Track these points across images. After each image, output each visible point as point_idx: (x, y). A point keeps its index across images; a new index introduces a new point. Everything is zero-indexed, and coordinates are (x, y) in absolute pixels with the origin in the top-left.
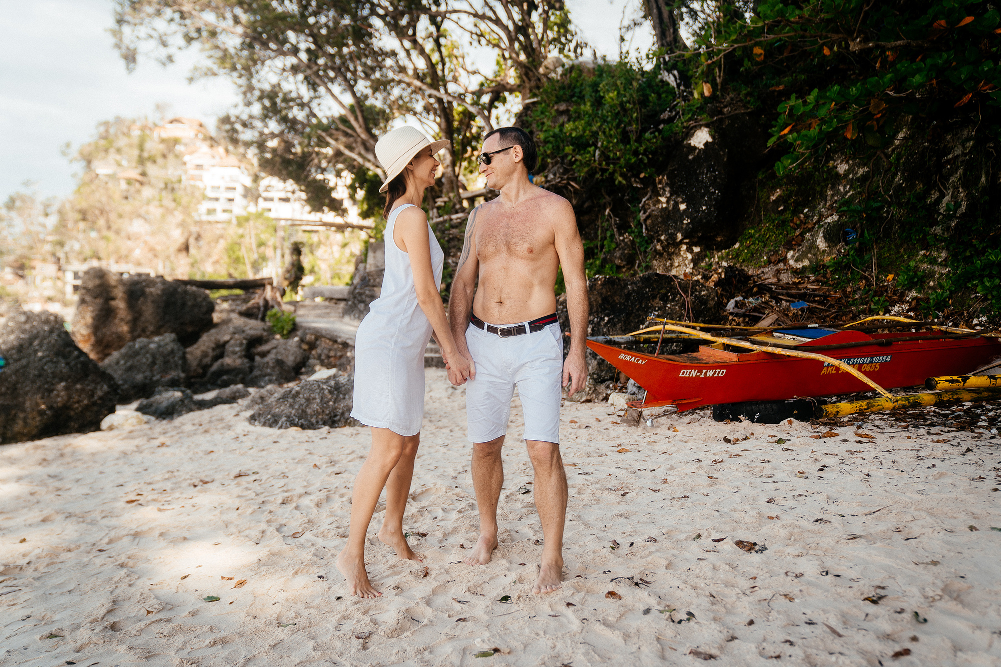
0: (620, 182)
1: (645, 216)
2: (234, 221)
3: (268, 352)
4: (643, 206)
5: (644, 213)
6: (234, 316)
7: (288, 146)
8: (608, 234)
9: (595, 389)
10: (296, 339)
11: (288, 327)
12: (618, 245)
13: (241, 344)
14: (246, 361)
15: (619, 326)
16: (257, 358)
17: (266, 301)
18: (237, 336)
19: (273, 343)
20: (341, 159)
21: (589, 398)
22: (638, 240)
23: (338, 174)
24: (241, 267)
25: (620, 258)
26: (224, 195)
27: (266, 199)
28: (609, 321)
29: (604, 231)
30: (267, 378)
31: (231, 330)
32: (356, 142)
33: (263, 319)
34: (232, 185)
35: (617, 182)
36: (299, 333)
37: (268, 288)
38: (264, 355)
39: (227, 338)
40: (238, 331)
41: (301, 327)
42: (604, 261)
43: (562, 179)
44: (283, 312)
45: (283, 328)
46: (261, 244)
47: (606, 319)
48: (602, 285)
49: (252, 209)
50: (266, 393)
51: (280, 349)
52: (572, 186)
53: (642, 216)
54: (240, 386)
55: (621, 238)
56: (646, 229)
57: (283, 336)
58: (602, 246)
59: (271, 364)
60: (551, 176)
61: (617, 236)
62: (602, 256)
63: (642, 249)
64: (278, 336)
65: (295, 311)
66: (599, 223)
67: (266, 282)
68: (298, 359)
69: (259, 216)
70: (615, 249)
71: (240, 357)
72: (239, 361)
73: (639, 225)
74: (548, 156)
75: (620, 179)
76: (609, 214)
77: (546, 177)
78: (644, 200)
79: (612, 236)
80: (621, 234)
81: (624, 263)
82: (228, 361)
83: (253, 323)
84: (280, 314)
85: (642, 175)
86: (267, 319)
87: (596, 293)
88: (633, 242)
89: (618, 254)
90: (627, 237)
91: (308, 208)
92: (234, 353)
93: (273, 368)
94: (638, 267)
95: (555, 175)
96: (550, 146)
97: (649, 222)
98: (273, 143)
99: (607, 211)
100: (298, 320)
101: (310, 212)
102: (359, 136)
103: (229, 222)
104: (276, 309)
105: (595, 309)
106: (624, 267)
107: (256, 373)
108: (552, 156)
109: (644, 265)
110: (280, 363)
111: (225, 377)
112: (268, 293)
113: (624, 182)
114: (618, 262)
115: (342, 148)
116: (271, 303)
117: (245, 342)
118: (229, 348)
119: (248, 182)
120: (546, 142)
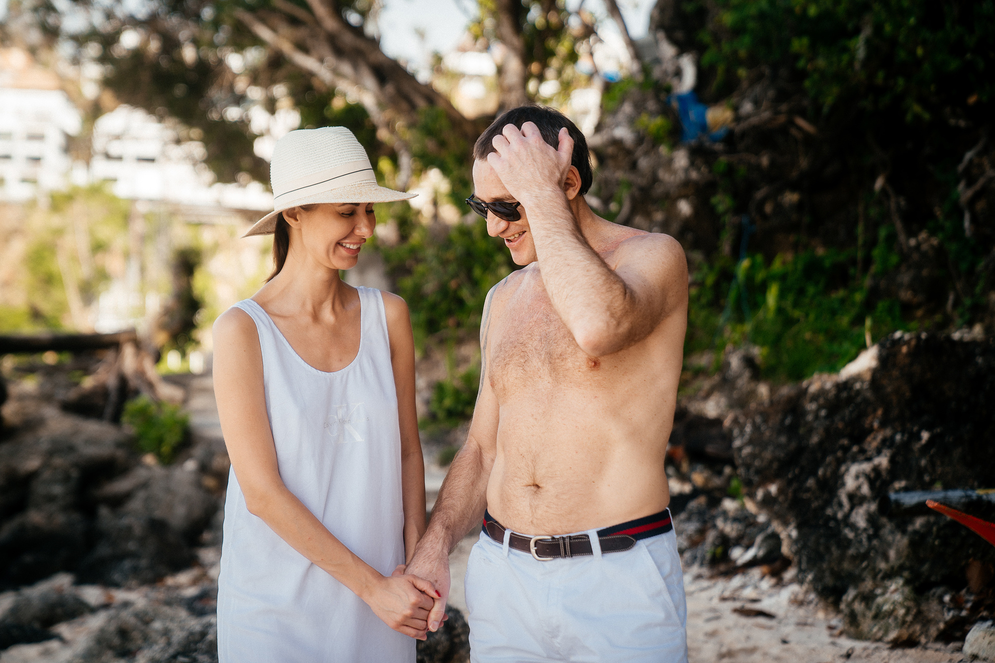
0: (917, 117)
1: (969, 193)
2: (44, 202)
3: (127, 496)
4: (968, 169)
5: (969, 185)
6: (50, 413)
7: (170, 44)
8: (883, 233)
9: (919, 613)
10: (190, 465)
11: (172, 438)
12: (905, 257)
13: (66, 479)
14: (76, 517)
15: (957, 453)
16: (104, 512)
17: (123, 381)
18: (58, 461)
19: (140, 474)
20: (282, 72)
21: (905, 634)
22: (953, 247)
23: (271, 106)
24: (56, 294)
25: (911, 286)
26: (23, 149)
27: (108, 156)
28: (931, 441)
29: (873, 226)
30: (127, 564)
31: (44, 446)
32: (314, 36)
33: (116, 419)
34: (37, 129)
35: (909, 117)
36: (198, 451)
37: (128, 352)
38: (118, 502)
39: (32, 463)
40: (63, 447)
41: (202, 439)
42: (874, 296)
43: (777, 113)
44: (159, 403)
45: (160, 441)
46: (99, 247)
47: (925, 435)
48: (911, 354)
49: (81, 177)
50: (132, 621)
51: (157, 490)
52: (800, 129)
53: (963, 192)
54: (63, 581)
55: (913, 242)
56: (974, 220)
57: (159, 456)
58: (868, 262)
59: (138, 530)
60: (747, 107)
61: (902, 237)
62: (867, 282)
63: (964, 266)
64: (149, 459)
65: (185, 401)
66: (860, 209)
67: (122, 338)
68: (198, 512)
69: (95, 191)
70: (897, 267)
71: (65, 509)
72: (60, 519)
73: (957, 212)
74: (740, 63)
75: (917, 108)
76: (883, 190)
77: (736, 109)
78: (969, 155)
79: (892, 238)
80: (911, 234)
81: (919, 298)
82: (35, 517)
83: (92, 428)
84: (153, 408)
85: (972, 100)
86: (125, 419)
87: (895, 373)
88: (940, 251)
89: (905, 278)
90: (925, 242)
91: (208, 175)
92: (51, 499)
93: (142, 540)
94: (956, 304)
95: (757, 103)
96: (746, 40)
97: (980, 205)
98: (130, 40)
99: (879, 183)
100: (196, 421)
101: (211, 185)
102: (317, 22)
103: (32, 204)
104: (144, 398)
105: (895, 412)
106: (919, 306)
107: (103, 550)
108: (752, 62)
109: (968, 302)
110: (157, 526)
111: (28, 559)
112: (129, 360)
113: (927, 116)
114: (906, 295)
115: (286, 47)
116: (133, 383)
117: (75, 474)
118: (40, 489)
119: (72, 122)
120: (737, 31)
